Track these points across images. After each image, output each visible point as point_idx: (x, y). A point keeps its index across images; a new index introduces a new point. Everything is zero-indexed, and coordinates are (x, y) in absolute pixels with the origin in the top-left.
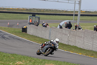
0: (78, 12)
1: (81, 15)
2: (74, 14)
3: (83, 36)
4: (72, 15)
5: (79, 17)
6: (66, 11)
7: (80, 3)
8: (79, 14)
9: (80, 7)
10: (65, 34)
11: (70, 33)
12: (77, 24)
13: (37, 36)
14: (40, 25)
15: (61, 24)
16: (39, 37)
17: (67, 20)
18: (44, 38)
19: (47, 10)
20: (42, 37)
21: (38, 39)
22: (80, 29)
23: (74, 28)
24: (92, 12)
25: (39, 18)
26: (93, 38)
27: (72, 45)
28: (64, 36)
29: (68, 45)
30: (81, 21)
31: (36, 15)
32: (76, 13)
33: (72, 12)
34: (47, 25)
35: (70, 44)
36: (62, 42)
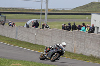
0: (45, 10)
1: (49, 14)
2: (41, 12)
3: (51, 35)
4: (40, 14)
5: (46, 16)
6: (33, 10)
8: (46, 13)
9: (47, 6)
10: (33, 34)
11: (37, 32)
12: (45, 23)
13: (4, 35)
14: (7, 24)
15: (28, 23)
16: (5, 37)
17: (35, 18)
18: (11, 37)
19: (13, 9)
20: (9, 36)
21: (4, 38)
22: (47, 28)
23: (42, 27)
24: (60, 11)
25: (5, 17)
26: (61, 37)
27: (39, 44)
28: (31, 35)
29: (36, 44)
30: (49, 20)
31: (2, 14)
32: (44, 12)
33: (40, 11)
34: (14, 24)
35: (38, 43)
36: (30, 42)
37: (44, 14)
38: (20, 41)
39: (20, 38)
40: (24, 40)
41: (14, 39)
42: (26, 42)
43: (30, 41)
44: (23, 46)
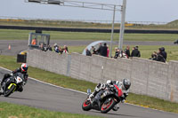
0: (119, 25)
1: (126, 31)
2: (112, 28)
3: (129, 69)
4: (110, 31)
5: (121, 35)
7: (123, 9)
8: (122, 29)
9: (123, 17)
10: (96, 66)
11: (105, 64)
13: (46, 69)
15: (89, 47)
16: (47, 72)
17: (100, 39)
18: (58, 72)
19: (63, 22)
21: (47, 75)
23: (113, 55)
24: (146, 26)
25: (48, 37)
26: (148, 73)
28: (93, 68)
30: (126, 42)
31: (43, 32)
32: (117, 28)
33: (110, 25)
37: (117, 31)
38: (75, 80)
39: (74, 75)
40: (82, 77)
41: (63, 76)
42: (85, 81)
43: (92, 80)
44: (79, 89)
